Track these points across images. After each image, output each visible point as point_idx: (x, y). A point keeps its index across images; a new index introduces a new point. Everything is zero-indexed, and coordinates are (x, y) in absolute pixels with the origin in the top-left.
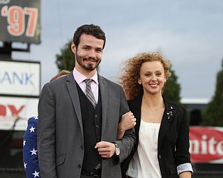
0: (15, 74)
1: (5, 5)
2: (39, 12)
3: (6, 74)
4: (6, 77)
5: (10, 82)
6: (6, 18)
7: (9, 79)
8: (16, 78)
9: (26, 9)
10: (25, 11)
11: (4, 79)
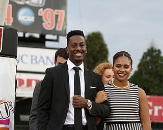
0: (48, 58)
1: (41, 8)
2: (66, 13)
3: (42, 57)
4: (42, 60)
5: (44, 63)
6: (41, 17)
7: (43, 61)
8: (48, 61)
9: (56, 10)
10: (56, 12)
11: (40, 61)
